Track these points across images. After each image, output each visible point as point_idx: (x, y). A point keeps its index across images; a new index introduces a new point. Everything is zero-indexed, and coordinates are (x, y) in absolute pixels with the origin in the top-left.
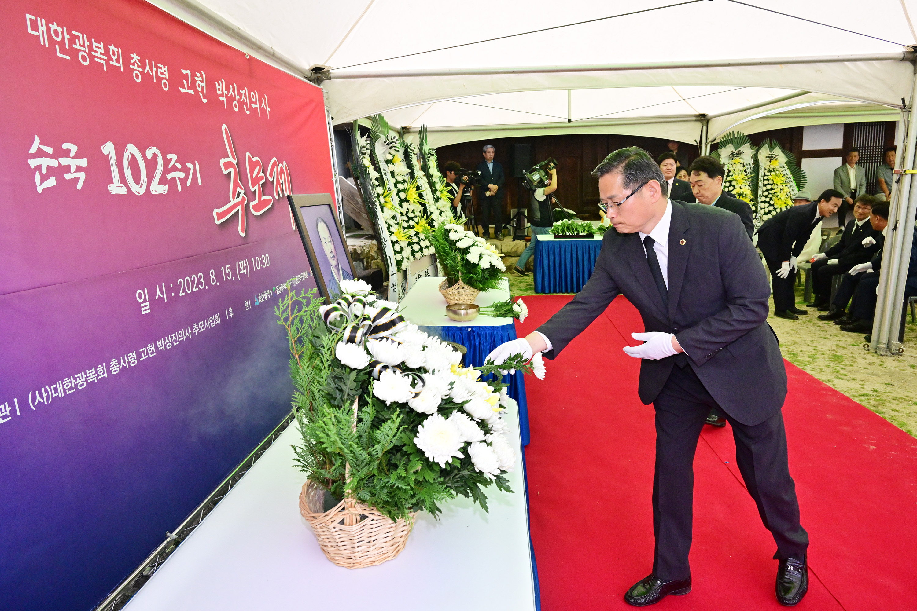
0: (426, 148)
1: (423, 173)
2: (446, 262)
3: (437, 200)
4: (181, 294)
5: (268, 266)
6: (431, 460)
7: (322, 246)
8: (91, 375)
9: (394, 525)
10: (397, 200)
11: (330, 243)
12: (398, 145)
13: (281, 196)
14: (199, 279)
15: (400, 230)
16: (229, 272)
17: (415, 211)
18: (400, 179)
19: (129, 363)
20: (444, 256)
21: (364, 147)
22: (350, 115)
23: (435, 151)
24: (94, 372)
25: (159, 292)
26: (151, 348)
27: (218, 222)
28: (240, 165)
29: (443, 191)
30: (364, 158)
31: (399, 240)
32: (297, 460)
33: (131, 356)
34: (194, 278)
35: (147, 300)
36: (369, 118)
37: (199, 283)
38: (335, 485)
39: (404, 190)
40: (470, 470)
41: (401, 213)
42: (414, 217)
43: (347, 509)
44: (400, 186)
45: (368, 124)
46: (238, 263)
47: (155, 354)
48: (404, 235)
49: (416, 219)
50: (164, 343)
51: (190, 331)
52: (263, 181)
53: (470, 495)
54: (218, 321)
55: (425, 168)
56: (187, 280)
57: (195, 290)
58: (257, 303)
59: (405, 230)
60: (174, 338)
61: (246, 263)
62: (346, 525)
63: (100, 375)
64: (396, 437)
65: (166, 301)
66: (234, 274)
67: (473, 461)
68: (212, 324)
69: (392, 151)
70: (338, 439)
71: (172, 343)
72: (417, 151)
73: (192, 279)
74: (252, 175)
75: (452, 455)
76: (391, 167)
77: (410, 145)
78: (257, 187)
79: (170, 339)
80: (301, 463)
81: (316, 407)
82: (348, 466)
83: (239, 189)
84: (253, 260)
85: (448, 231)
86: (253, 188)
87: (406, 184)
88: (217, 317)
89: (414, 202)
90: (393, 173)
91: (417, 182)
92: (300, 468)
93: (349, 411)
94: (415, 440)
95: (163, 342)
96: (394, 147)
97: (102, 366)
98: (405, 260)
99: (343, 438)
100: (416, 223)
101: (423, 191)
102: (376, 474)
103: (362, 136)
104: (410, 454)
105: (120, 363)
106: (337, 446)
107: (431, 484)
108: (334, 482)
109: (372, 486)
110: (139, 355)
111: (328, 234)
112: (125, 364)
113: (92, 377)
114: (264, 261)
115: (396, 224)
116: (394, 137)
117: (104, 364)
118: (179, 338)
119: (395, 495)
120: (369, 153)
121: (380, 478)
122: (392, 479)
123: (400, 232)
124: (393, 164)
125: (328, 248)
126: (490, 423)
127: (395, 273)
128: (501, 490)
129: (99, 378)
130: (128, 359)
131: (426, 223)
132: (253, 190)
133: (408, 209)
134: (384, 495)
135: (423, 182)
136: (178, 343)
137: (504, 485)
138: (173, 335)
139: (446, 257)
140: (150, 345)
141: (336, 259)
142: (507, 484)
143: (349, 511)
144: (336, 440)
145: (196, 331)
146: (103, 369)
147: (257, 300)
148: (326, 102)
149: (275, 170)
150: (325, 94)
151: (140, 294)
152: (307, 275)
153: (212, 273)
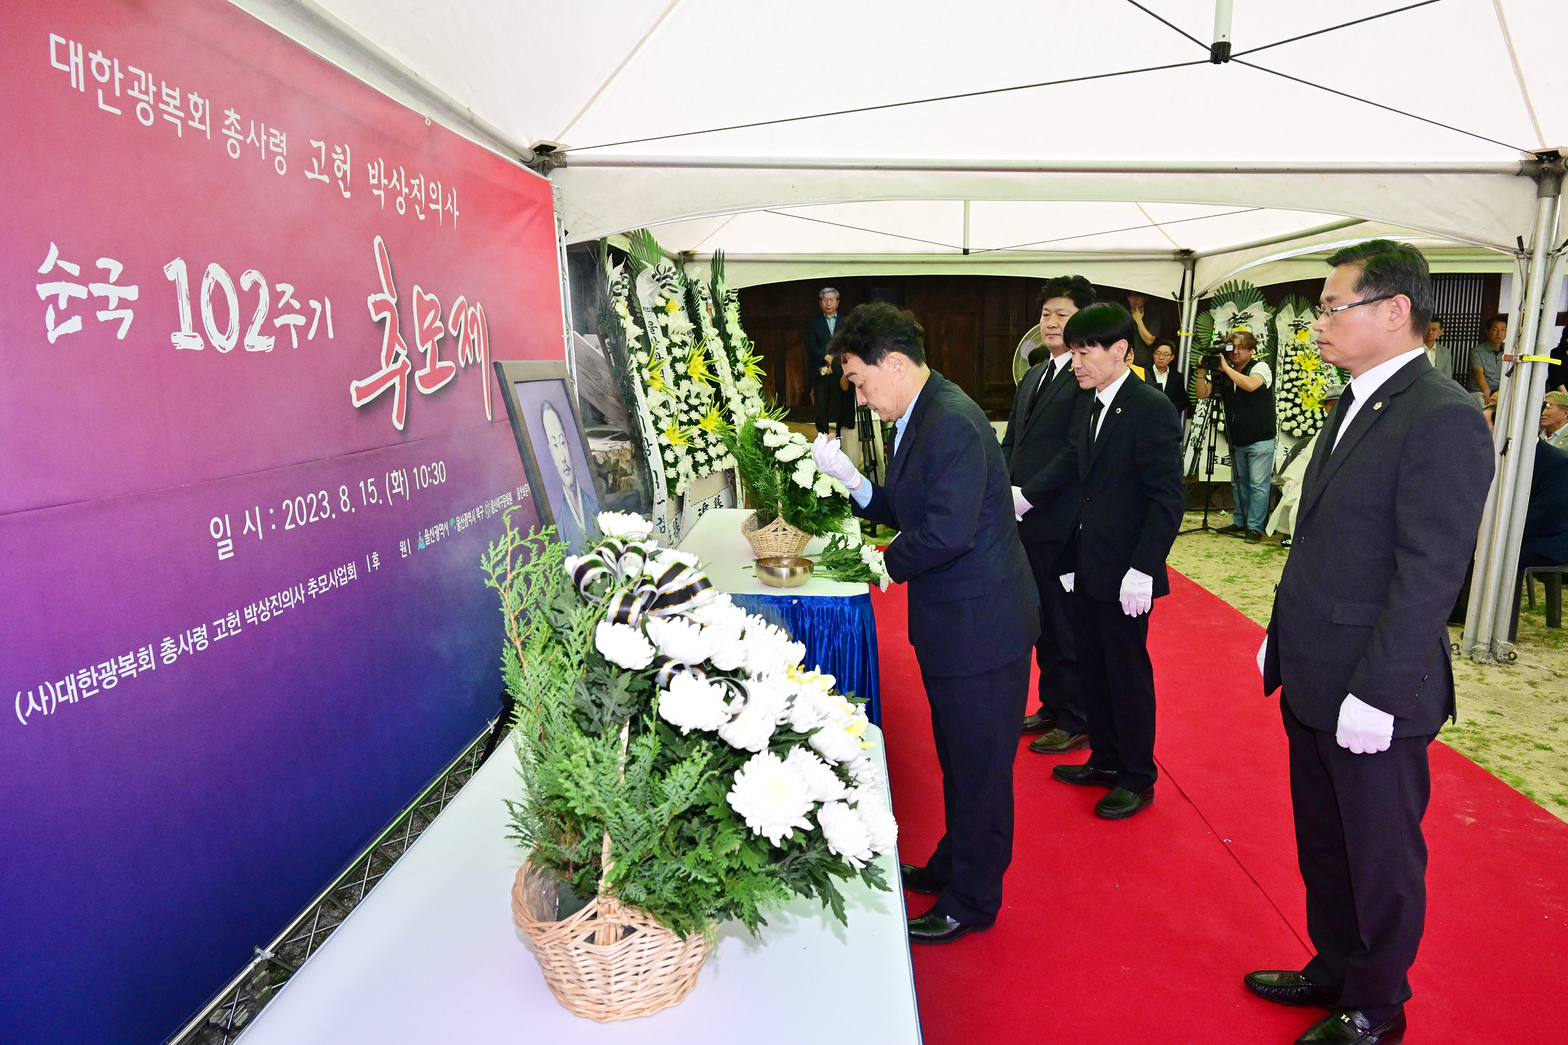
0: (722, 288)
1: (717, 331)
2: (753, 484)
3: (738, 377)
4: (287, 527)
5: (443, 481)
7: (549, 451)
8: (127, 666)
10: (670, 376)
11: (563, 446)
12: (675, 282)
13: (471, 361)
14: (320, 502)
15: (674, 428)
17: (701, 396)
18: (677, 339)
19: (194, 644)
20: (751, 473)
21: (617, 283)
22: (595, 228)
23: (736, 295)
24: (132, 661)
25: (249, 523)
26: (233, 619)
27: (357, 404)
28: (402, 307)
29: (749, 363)
30: (618, 301)
31: (673, 444)
33: (197, 632)
34: (312, 498)
35: (229, 535)
36: (626, 235)
37: (321, 508)
39: (684, 359)
40: (822, 851)
41: (678, 397)
42: (699, 405)
44: (677, 352)
45: (624, 245)
46: (389, 475)
47: (240, 630)
48: (682, 435)
49: (702, 410)
50: (257, 612)
51: (303, 592)
52: (441, 335)
53: (814, 893)
54: (353, 574)
55: (719, 323)
57: (312, 520)
58: (421, 546)
59: (684, 428)
60: (274, 603)
61: (403, 476)
63: (142, 666)
64: (697, 792)
65: (261, 537)
66: (382, 494)
67: (826, 835)
68: (341, 580)
69: (666, 292)
71: (271, 611)
72: (706, 293)
73: (308, 502)
74: (421, 325)
75: (791, 825)
76: (663, 319)
77: (696, 283)
78: (429, 345)
79: (268, 604)
83: (397, 348)
84: (415, 470)
85: (760, 432)
86: (423, 346)
87: (687, 348)
88: (352, 567)
89: (701, 380)
90: (665, 330)
91: (705, 345)
95: (255, 609)
96: (670, 285)
97: (147, 649)
98: (682, 478)
100: (703, 415)
101: (716, 362)
103: (615, 266)
105: (178, 645)
110: (212, 632)
111: (559, 430)
113: (128, 668)
114: (436, 473)
115: (667, 416)
116: (670, 269)
117: (150, 646)
118: (284, 603)
120: (627, 294)
123: (674, 431)
124: (666, 314)
125: (560, 454)
127: (664, 501)
129: (140, 670)
130: (192, 637)
131: (719, 416)
132: (422, 350)
133: (689, 391)
135: (716, 346)
136: (282, 611)
138: (273, 598)
139: (757, 475)
140: (231, 613)
141: (571, 474)
145: (313, 592)
146: (148, 655)
147: (422, 540)
148: (556, 205)
149: (462, 318)
150: (555, 192)
151: (216, 524)
152: (511, 499)
153: (344, 490)
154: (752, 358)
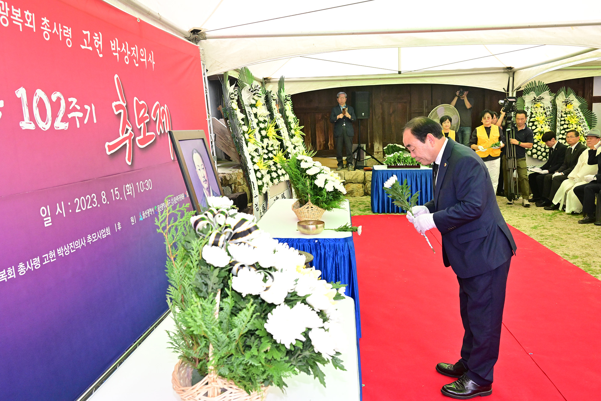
0: (283, 94)
1: (281, 115)
2: (297, 186)
3: (292, 136)
4: (77, 211)
5: (151, 189)
6: (278, 342)
7: (196, 172)
8: (2, 276)
9: (249, 397)
10: (259, 137)
11: (203, 170)
12: (260, 92)
13: (163, 132)
14: (92, 199)
15: (261, 161)
16: (117, 193)
17: (274, 146)
18: (261, 119)
19: (34, 266)
20: (296, 181)
21: (232, 94)
22: (222, 68)
23: (290, 97)
24: (5, 274)
25: (58, 209)
26: (52, 254)
27: (109, 153)
28: (129, 108)
29: (297, 130)
30: (233, 102)
31: (260, 169)
32: (170, 343)
33: (35, 260)
34: (88, 197)
35: (49, 215)
36: (236, 70)
37: (93, 202)
38: (201, 363)
39: (265, 129)
40: (311, 351)
41: (263, 147)
42: (273, 150)
43: (210, 383)
44: (262, 126)
45: (236, 75)
46: (125, 186)
47: (55, 259)
48: (265, 164)
49: (274, 152)
50: (63, 250)
51: (85, 241)
52: (148, 120)
53: (312, 373)
54: (109, 233)
55: (282, 111)
56: (83, 199)
57: (88, 207)
58: (141, 219)
59: (266, 161)
60: (71, 246)
61: (131, 186)
62: (209, 397)
63: (9, 276)
64: (250, 323)
65: (65, 216)
66: (122, 195)
67: (313, 343)
68: (103, 235)
69: (256, 97)
70: (203, 324)
71: (70, 250)
72: (276, 97)
73: (87, 199)
74: (138, 116)
75: (296, 338)
76: (254, 110)
77: (270, 92)
78: (142, 125)
79: (68, 247)
80: (174, 345)
81: (187, 299)
82: (211, 347)
83: (127, 127)
84: (137, 184)
85: (300, 161)
86: (139, 125)
87: (267, 123)
88: (108, 229)
89: (273, 138)
90: (256, 115)
91: (275, 121)
92: (173, 350)
93: (212, 301)
94: (266, 326)
95: (62, 249)
96: (257, 93)
97: (12, 268)
98: (265, 185)
99: (207, 323)
100: (275, 155)
101: (280, 129)
102: (234, 354)
103: (231, 85)
104: (261, 337)
105: (26, 266)
106: (202, 330)
107: (279, 362)
108: (200, 361)
109: (230, 364)
110: (42, 260)
111: (201, 163)
112: (31, 267)
113: (3, 277)
114: (147, 185)
115: (258, 156)
116: (257, 86)
117: (13, 267)
118: (76, 246)
119: (249, 371)
120: (237, 99)
121: (237, 357)
122: (247, 357)
123: (261, 163)
124: (256, 107)
125: (202, 174)
126: (328, 314)
127: (257, 196)
128: (336, 369)
129: (9, 278)
130: (33, 263)
131: (283, 155)
132: (139, 127)
133: (268, 144)
134: (240, 372)
135: (281, 122)
136: (75, 250)
137: (339, 365)
138: (71, 244)
139: (298, 182)
140: (51, 251)
141: (207, 183)
142: (341, 363)
143: (212, 385)
144: (201, 324)
145: (90, 241)
146: (12, 271)
147: (141, 216)
148: (202, 57)
149: (158, 111)
150: (201, 51)
151: (43, 210)
152: (184, 197)
153: (103, 193)
154: (298, 127)
